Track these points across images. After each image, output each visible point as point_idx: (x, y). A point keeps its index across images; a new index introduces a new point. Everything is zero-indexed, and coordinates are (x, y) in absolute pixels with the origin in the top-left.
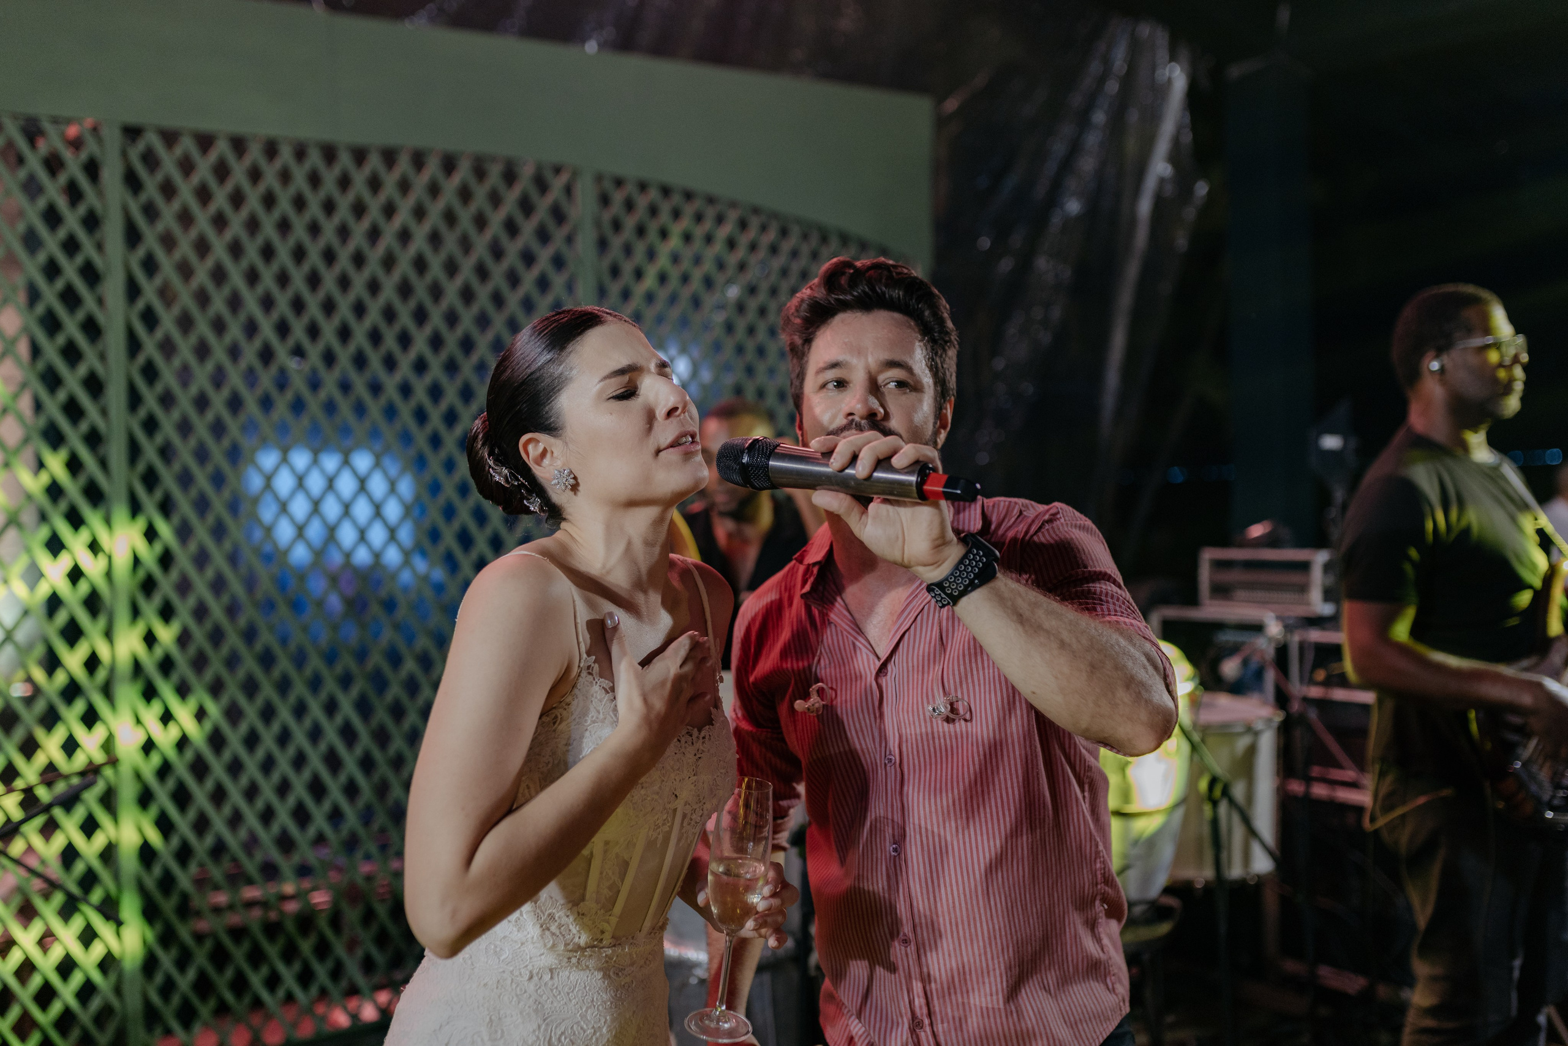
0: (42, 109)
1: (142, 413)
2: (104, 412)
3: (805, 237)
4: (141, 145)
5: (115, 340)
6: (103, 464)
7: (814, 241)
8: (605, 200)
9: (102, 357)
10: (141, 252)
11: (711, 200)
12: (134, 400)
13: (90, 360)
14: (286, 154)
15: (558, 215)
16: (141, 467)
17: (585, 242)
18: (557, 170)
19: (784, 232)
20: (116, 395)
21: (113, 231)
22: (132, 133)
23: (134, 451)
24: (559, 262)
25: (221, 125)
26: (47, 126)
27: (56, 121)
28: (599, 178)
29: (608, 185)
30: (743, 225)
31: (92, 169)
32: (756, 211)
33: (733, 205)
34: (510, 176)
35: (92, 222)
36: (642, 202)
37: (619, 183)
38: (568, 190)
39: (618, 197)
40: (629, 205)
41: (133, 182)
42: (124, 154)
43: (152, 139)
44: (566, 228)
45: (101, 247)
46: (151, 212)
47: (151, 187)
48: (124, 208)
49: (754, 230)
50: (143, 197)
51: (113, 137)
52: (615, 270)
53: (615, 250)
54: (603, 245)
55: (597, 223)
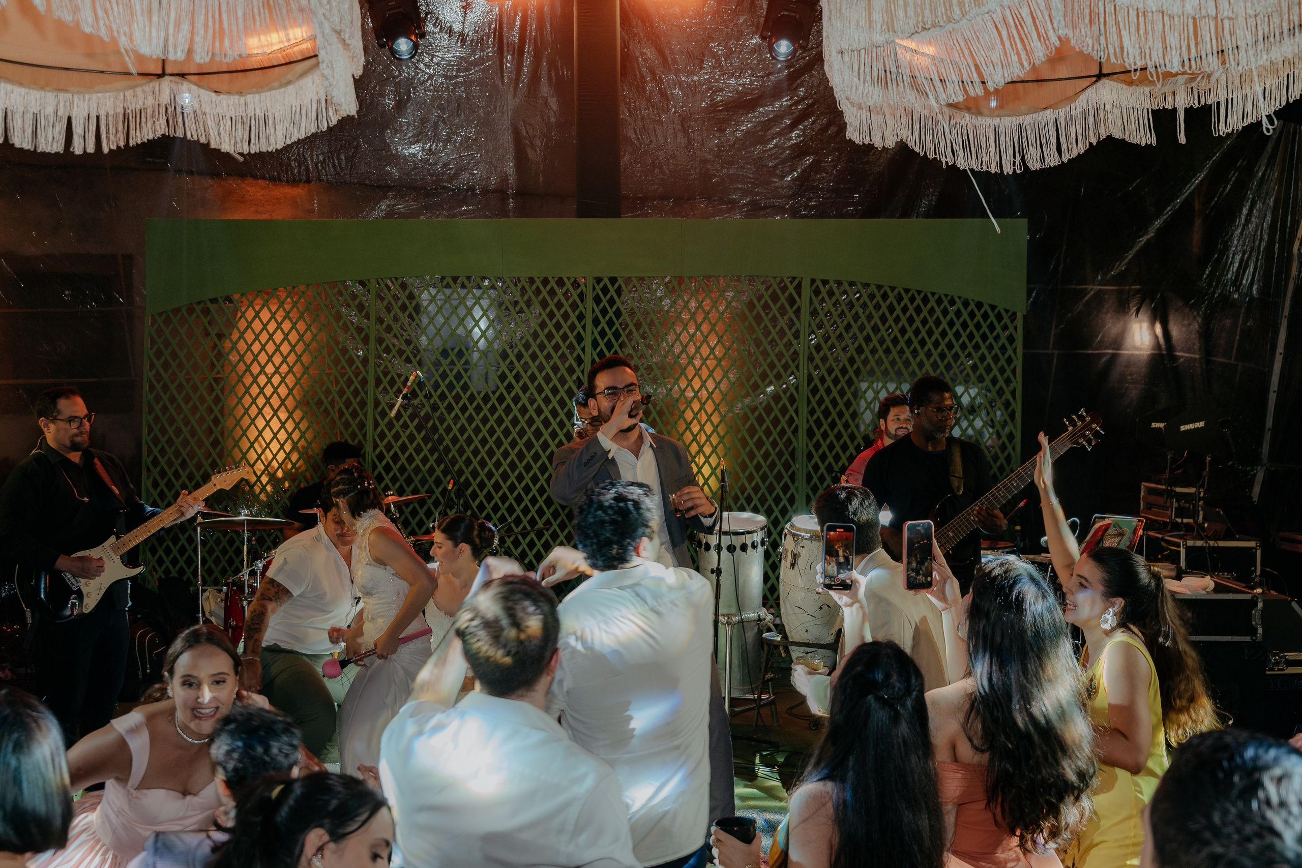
0: (564, 275)
3: (939, 301)
4: (602, 285)
7: (946, 303)
8: (817, 292)
10: (599, 328)
11: (879, 287)
13: (578, 372)
15: (792, 301)
17: (806, 312)
18: (791, 280)
19: (925, 300)
21: (589, 321)
22: (599, 280)
26: (565, 280)
27: (569, 279)
28: (813, 281)
29: (819, 283)
30: (900, 299)
31: (582, 296)
32: (907, 291)
33: (893, 289)
35: (581, 317)
36: (838, 293)
37: (825, 282)
38: (798, 288)
39: (824, 290)
40: (830, 293)
41: (597, 300)
42: (594, 289)
43: (606, 281)
44: (795, 307)
45: (584, 327)
46: (604, 312)
47: (605, 302)
48: (593, 311)
49: (906, 300)
50: (601, 306)
51: (591, 282)
52: (821, 326)
53: (821, 316)
54: (814, 314)
55: (811, 303)
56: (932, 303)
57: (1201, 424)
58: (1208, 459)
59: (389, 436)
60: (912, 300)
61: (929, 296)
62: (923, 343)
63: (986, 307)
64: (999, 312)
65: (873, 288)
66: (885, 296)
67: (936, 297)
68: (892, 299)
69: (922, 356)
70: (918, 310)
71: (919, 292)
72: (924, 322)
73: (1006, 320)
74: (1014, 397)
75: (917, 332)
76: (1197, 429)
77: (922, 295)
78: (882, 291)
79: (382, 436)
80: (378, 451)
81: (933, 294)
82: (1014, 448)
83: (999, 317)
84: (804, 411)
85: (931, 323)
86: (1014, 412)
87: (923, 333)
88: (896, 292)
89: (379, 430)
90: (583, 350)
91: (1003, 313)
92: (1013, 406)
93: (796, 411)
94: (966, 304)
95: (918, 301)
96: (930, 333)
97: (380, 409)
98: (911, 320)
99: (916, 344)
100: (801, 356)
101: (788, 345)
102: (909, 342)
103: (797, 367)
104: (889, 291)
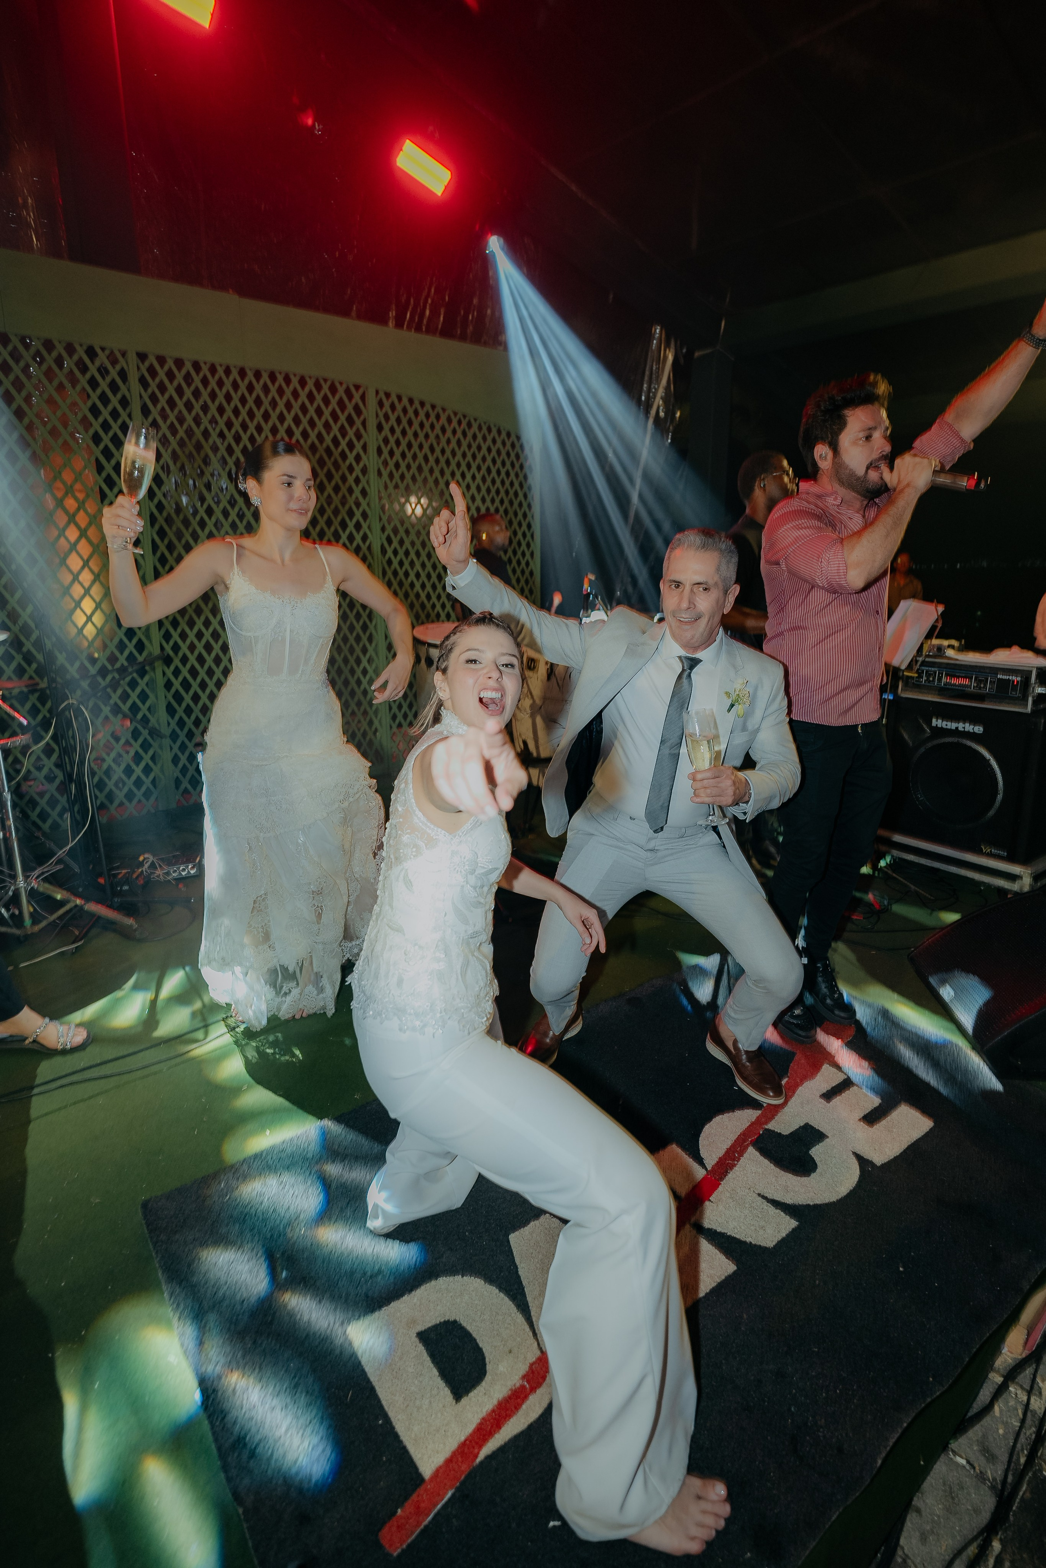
0: (95, 342)
3: (480, 428)
4: (147, 364)
7: (485, 429)
8: (381, 404)
11: (433, 407)
14: (221, 372)
15: (358, 411)
17: (372, 424)
18: (357, 387)
19: (469, 425)
21: (136, 408)
22: (142, 357)
24: (359, 436)
25: (188, 355)
26: (98, 351)
27: (103, 349)
28: (377, 392)
29: (382, 395)
30: (449, 420)
31: (123, 375)
32: (455, 413)
33: (444, 410)
34: (333, 389)
35: (125, 402)
36: (399, 408)
37: (388, 395)
38: (363, 398)
39: (387, 404)
40: (393, 407)
41: (144, 383)
42: (138, 368)
43: (152, 359)
44: (362, 418)
46: (154, 399)
47: (153, 386)
49: (455, 423)
50: (150, 391)
51: (132, 358)
52: (386, 441)
53: (386, 431)
54: (380, 428)
55: (377, 416)
56: (475, 428)
60: (460, 423)
61: (473, 421)
65: (428, 407)
66: (438, 417)
67: (478, 422)
68: (443, 420)
70: (465, 434)
71: (465, 416)
72: (470, 446)
77: (468, 419)
78: (436, 411)
81: (475, 419)
84: (377, 527)
88: (447, 414)
93: (369, 527)
94: (499, 432)
95: (464, 425)
98: (459, 443)
100: (371, 470)
101: (358, 458)
102: (459, 465)
103: (368, 482)
104: (441, 412)
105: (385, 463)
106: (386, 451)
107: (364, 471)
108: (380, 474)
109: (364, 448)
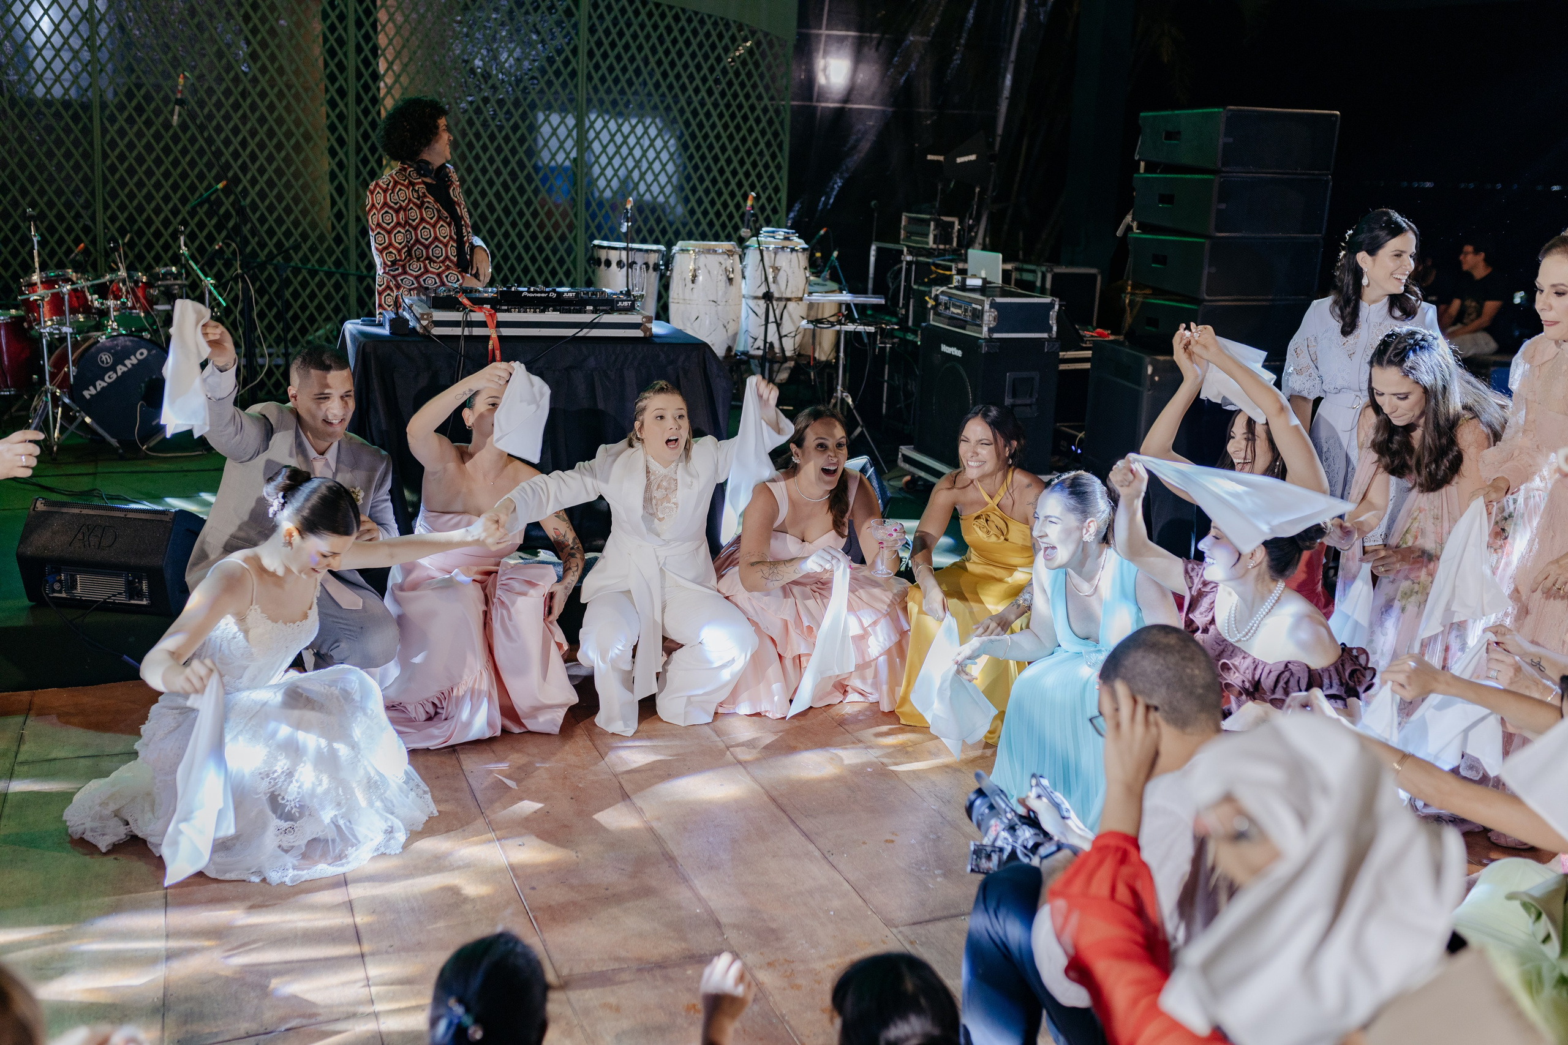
1: (363, 106)
2: (346, 105)
3: (715, 25)
5: (351, 72)
6: (346, 129)
7: (721, 27)
8: (595, 6)
9: (346, 80)
10: (363, 31)
12: (359, 100)
13: (341, 81)
16: (362, 130)
17: (584, 26)
19: (702, 22)
20: (351, 98)
23: (359, 123)
30: (677, 18)
32: (684, 11)
33: (671, 8)
35: (342, 17)
36: (616, 8)
38: (576, 1)
39: (602, 5)
40: (609, 8)
45: (345, 29)
48: (356, 11)
49: (683, 22)
52: (599, 44)
53: (600, 33)
54: (592, 30)
55: (590, 17)
56: (709, 26)
57: (973, 157)
58: (977, 190)
59: (122, 145)
60: (689, 20)
61: (706, 18)
62: (699, 68)
63: (760, 35)
64: (771, 40)
66: (663, 16)
67: (713, 19)
68: (669, 19)
69: (698, 81)
70: (695, 32)
71: (696, 13)
72: (701, 45)
73: (777, 48)
74: (783, 128)
75: (693, 56)
76: (970, 162)
77: (699, 16)
78: (660, 10)
79: (113, 144)
80: (108, 162)
81: (710, 16)
82: (781, 179)
83: (771, 45)
85: (707, 47)
86: (781, 143)
87: (700, 58)
88: (674, 12)
89: (108, 137)
90: (345, 54)
91: (775, 40)
92: (782, 136)
94: (740, 29)
95: (695, 23)
96: (706, 57)
97: (107, 112)
98: (688, 43)
99: (692, 69)
100: (580, 74)
101: (566, 62)
102: (686, 66)
103: (576, 86)
104: (667, 10)
105: (597, 67)
106: (598, 54)
107: (573, 74)
108: (590, 78)
109: (575, 51)
